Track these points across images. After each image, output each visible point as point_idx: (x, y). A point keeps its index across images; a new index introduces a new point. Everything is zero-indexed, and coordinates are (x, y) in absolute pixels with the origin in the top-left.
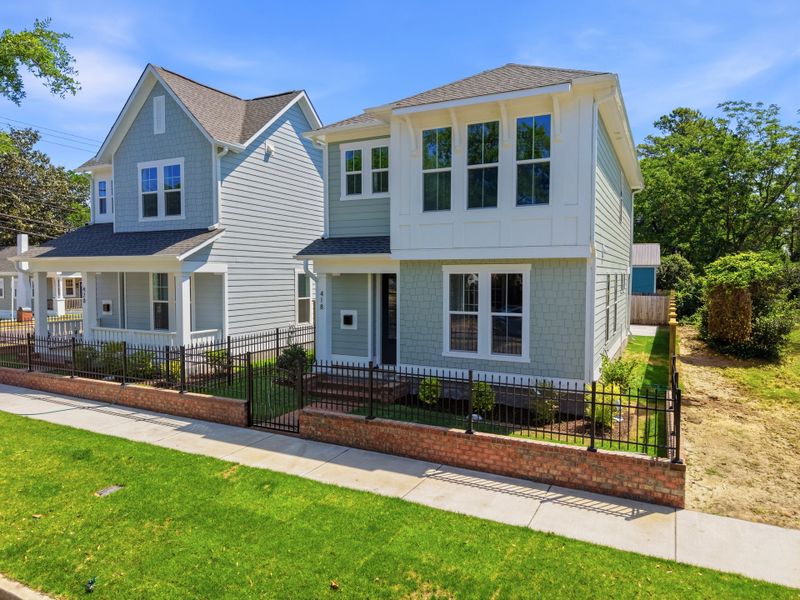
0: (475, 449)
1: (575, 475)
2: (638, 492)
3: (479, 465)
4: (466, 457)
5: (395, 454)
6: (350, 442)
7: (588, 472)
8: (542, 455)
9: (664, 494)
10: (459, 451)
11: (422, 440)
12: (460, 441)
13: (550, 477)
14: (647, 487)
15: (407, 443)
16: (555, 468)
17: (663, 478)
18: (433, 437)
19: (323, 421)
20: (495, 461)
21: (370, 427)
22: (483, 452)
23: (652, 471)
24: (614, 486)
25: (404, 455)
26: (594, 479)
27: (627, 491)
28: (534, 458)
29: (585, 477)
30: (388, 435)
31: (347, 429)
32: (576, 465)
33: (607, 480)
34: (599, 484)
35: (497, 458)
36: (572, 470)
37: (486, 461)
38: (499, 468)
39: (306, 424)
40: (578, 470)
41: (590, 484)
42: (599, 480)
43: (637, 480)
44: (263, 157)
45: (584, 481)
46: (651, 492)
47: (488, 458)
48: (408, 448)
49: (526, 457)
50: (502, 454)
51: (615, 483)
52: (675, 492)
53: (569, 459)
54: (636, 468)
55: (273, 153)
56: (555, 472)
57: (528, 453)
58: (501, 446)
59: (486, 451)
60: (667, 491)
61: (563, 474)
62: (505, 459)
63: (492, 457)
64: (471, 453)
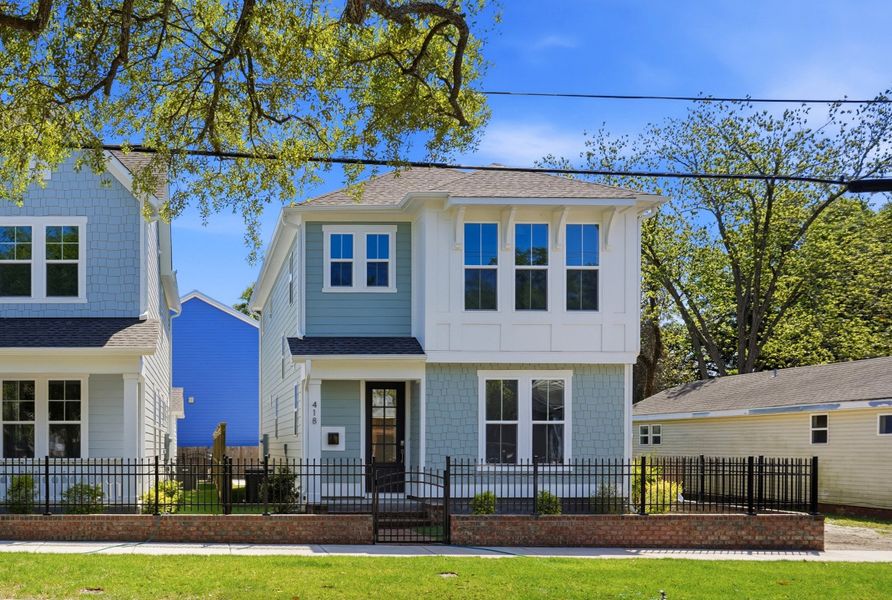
0: (652, 528)
1: (741, 537)
2: (791, 543)
3: (656, 542)
4: (642, 538)
5: (569, 546)
6: (517, 542)
7: (752, 533)
8: (713, 524)
9: (809, 540)
10: (636, 533)
11: (599, 528)
13: (721, 543)
14: (798, 538)
15: (583, 533)
16: (725, 534)
17: (809, 528)
18: (610, 523)
19: (483, 524)
20: (671, 536)
21: (540, 523)
22: (660, 530)
23: (801, 523)
24: (772, 541)
25: (578, 546)
26: (757, 538)
27: (781, 543)
28: (707, 529)
29: (750, 538)
30: (562, 528)
31: (514, 529)
32: (742, 529)
33: (767, 538)
34: (761, 542)
35: (673, 533)
36: (739, 533)
37: (664, 538)
38: (674, 542)
39: (461, 530)
40: (743, 533)
41: (754, 542)
42: (761, 538)
43: (790, 533)
45: (749, 541)
46: (800, 541)
48: (584, 537)
49: (699, 528)
50: (677, 528)
51: (773, 538)
52: (817, 538)
54: (789, 523)
56: (724, 538)
57: (701, 525)
58: (676, 522)
59: (663, 528)
60: (811, 538)
61: (732, 538)
62: (680, 533)
63: (668, 533)
64: (649, 533)
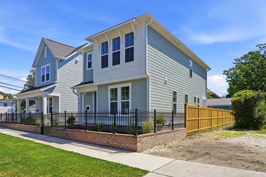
1: (109, 142)
2: (125, 147)
3: (87, 141)
4: (84, 139)
5: (69, 140)
6: (60, 137)
7: (113, 141)
8: (101, 136)
9: (131, 147)
10: (83, 137)
11: (75, 134)
12: (83, 134)
13: (103, 144)
14: (127, 145)
15: (72, 136)
16: (105, 141)
17: (131, 141)
19: (55, 131)
20: (91, 139)
21: (64, 131)
23: (128, 139)
24: (119, 145)
26: (114, 143)
27: (122, 147)
28: (100, 138)
29: (112, 143)
30: (68, 134)
31: (60, 133)
32: (109, 139)
33: (117, 144)
34: (115, 145)
35: (91, 138)
38: (91, 142)
39: (52, 132)
40: (110, 141)
41: (113, 145)
43: (125, 143)
44: (75, 62)
45: (112, 144)
46: (128, 147)
47: (89, 139)
49: (98, 137)
51: (119, 144)
52: (134, 146)
53: (108, 137)
54: (124, 138)
55: (79, 61)
56: (104, 142)
58: (92, 134)
59: (89, 136)
60: (132, 146)
61: (106, 143)
62: (93, 139)
63: (90, 138)
64: (85, 137)
